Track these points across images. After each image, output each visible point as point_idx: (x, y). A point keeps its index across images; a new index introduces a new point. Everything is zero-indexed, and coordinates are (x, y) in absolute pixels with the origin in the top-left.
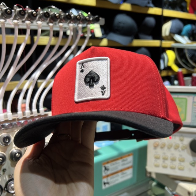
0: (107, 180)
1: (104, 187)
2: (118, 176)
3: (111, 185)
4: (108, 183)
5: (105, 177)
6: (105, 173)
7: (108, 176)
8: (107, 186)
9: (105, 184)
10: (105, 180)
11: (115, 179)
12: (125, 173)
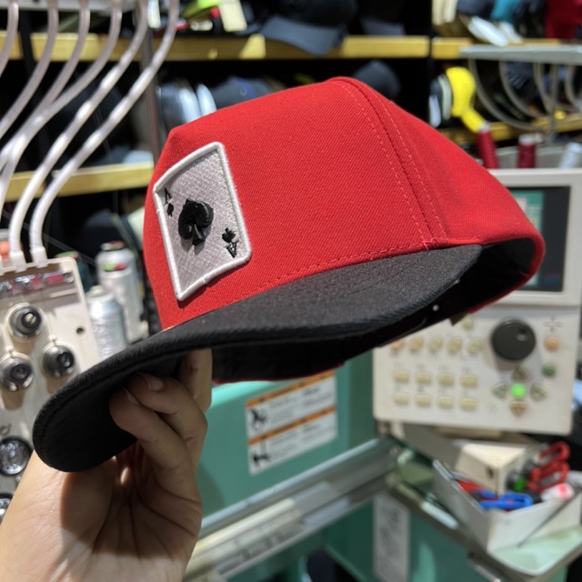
0: (264, 447)
1: (254, 469)
2: (295, 435)
3: (275, 461)
4: (265, 457)
5: (254, 441)
6: (256, 429)
7: (264, 437)
8: (263, 465)
9: (256, 459)
10: (256, 449)
11: (284, 445)
12: (315, 427)
